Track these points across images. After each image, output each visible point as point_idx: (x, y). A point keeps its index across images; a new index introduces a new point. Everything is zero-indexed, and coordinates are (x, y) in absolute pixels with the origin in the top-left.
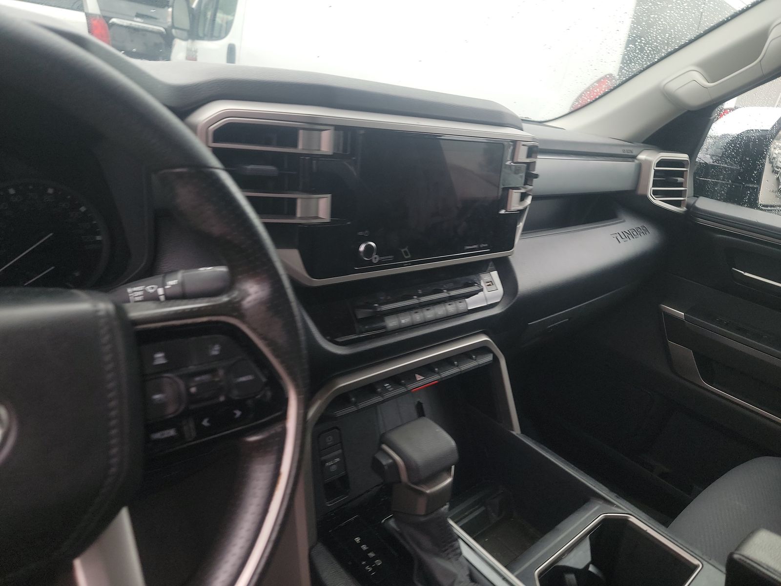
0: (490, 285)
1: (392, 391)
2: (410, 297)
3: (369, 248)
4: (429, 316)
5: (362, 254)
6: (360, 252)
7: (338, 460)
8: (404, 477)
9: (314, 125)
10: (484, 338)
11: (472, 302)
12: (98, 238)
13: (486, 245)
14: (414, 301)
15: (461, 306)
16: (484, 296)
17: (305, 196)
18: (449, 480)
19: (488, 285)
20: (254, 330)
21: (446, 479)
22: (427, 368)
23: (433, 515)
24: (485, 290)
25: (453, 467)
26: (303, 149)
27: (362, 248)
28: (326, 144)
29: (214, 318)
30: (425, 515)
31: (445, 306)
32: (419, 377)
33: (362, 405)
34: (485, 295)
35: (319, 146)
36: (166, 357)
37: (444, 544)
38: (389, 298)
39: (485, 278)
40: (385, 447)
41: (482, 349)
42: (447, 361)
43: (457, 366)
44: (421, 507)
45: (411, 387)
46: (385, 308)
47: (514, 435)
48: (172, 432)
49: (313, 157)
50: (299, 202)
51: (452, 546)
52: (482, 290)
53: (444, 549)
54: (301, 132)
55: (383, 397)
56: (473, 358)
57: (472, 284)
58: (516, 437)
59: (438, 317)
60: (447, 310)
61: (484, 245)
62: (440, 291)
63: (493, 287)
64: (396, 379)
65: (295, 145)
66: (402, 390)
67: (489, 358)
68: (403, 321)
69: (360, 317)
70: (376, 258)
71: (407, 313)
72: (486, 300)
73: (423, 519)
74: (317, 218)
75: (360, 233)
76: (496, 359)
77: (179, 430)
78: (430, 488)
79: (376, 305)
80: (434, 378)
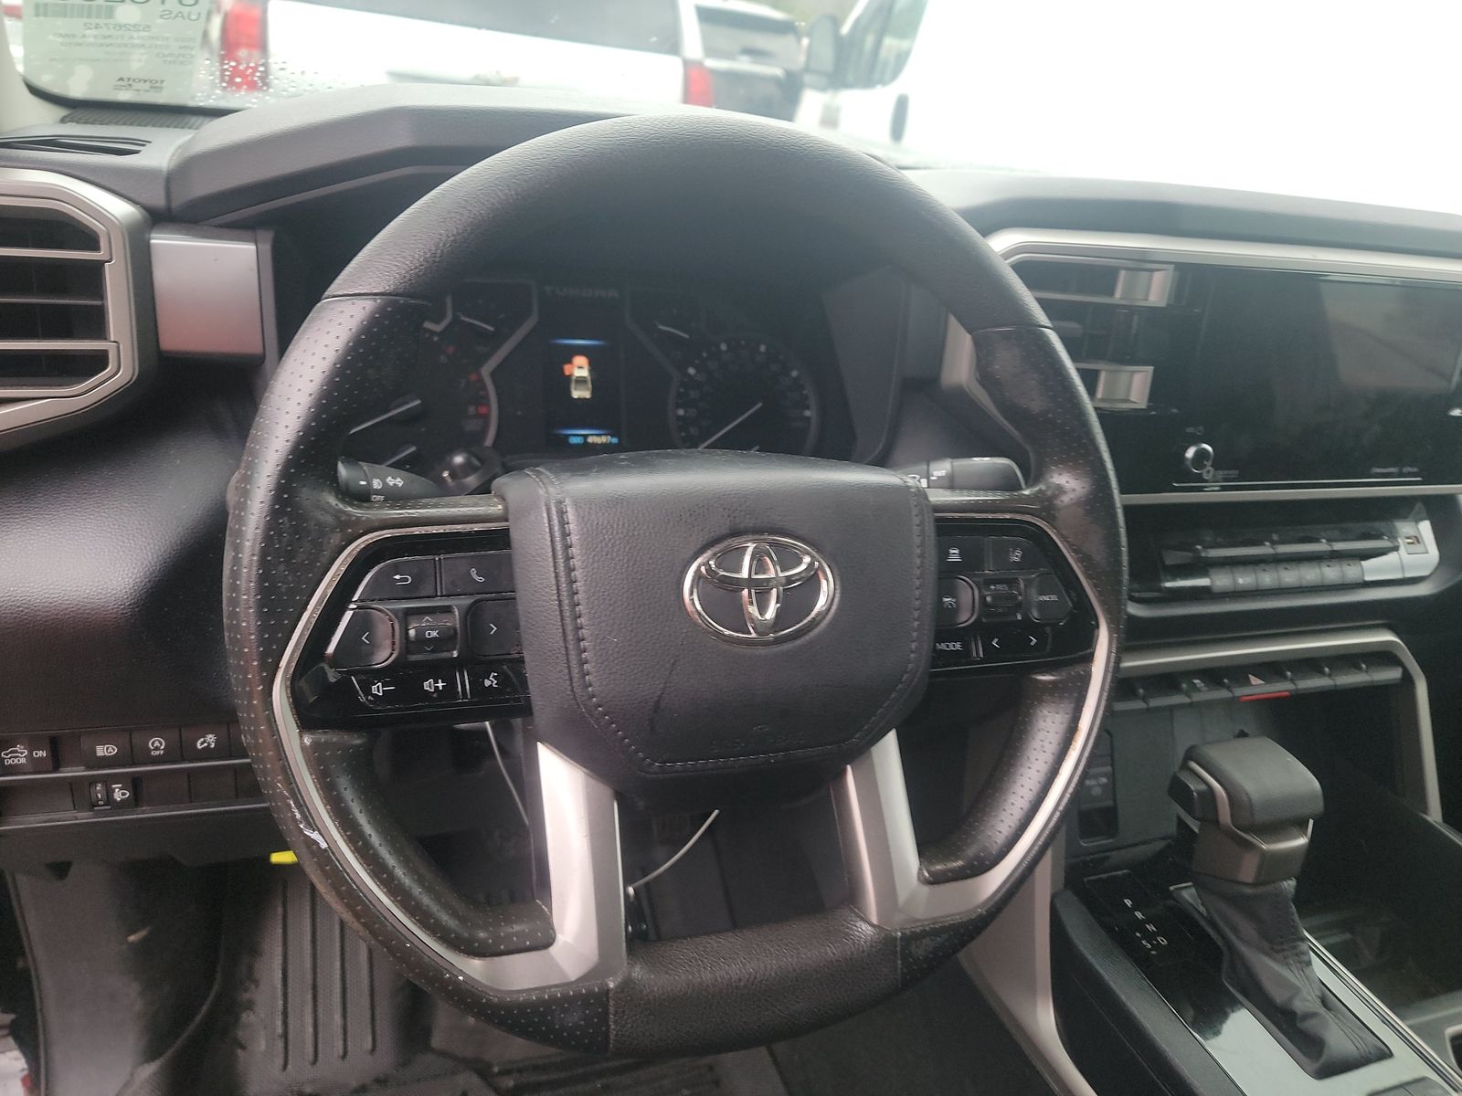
0: (1412, 543)
1: (1205, 693)
2: (1258, 543)
3: (1201, 455)
4: (1287, 580)
5: (1189, 463)
6: (1187, 459)
7: (1104, 780)
8: (1225, 815)
9: (1142, 263)
10: (1388, 637)
11: (1373, 569)
12: (807, 413)
13: (1415, 470)
14: (1265, 550)
15: (1351, 571)
16: (1398, 561)
17: (1113, 367)
18: (1302, 841)
19: (1409, 543)
20: (1064, 538)
21: (1295, 838)
22: (1271, 668)
23: (1268, 888)
24: (1402, 549)
25: (1311, 822)
26: (1121, 298)
27: (1190, 453)
28: (1156, 291)
29: (1018, 517)
30: (1254, 885)
31: (1320, 568)
32: (1254, 680)
33: (1155, 703)
34: (1400, 559)
35: (1147, 295)
36: (961, 554)
37: (1281, 940)
38: (1219, 540)
39: (1405, 528)
40: (1194, 765)
41: (1383, 656)
42: (1311, 663)
43: (1330, 676)
44: (1248, 870)
45: (1240, 692)
46: (1215, 553)
47: (1430, 824)
48: (958, 646)
49: (1132, 310)
50: (1103, 376)
51: (1295, 947)
52: (1396, 549)
53: (1279, 948)
54: (1123, 273)
55: (1189, 697)
56: (1362, 668)
57: (1378, 537)
58: (1433, 826)
59: (1304, 583)
60: (1322, 575)
61: (1410, 469)
62: (1315, 540)
63: (1418, 548)
64: (1213, 675)
65: (1111, 293)
66: (1223, 694)
67: (1394, 674)
68: (1241, 581)
69: (1168, 562)
70: (1208, 472)
71: (1250, 568)
72: (1403, 569)
73: (1249, 891)
74: (1127, 401)
75: (1190, 430)
76: (1407, 680)
77: (966, 645)
78: (1267, 843)
79: (1199, 547)
80: (1281, 687)
